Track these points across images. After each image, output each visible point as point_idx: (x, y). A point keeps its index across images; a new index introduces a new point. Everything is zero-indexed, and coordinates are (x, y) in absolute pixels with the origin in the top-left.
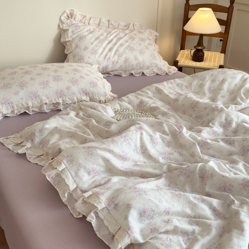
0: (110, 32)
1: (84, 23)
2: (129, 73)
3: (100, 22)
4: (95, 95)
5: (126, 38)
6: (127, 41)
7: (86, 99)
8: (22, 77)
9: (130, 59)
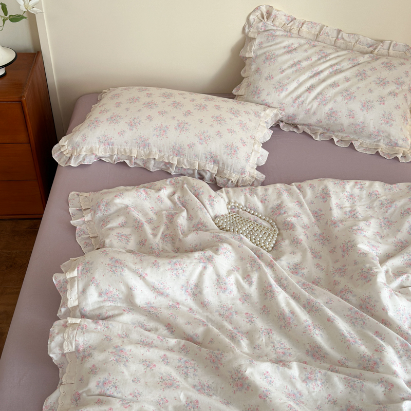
2: (330, 137)
3: (320, 32)
4: (227, 167)
6: (347, 80)
7: (212, 170)
8: (139, 111)
9: (339, 113)
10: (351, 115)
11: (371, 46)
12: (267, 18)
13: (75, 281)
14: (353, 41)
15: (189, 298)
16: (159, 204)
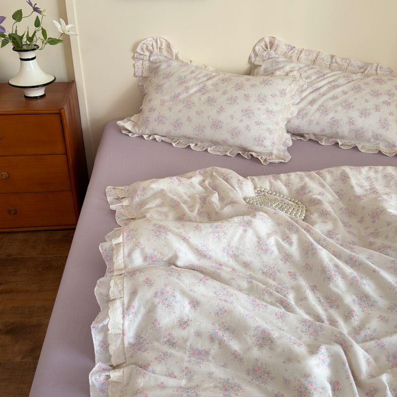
1: (291, 57)
3: (316, 58)
5: (347, 87)
9: (340, 122)
10: (351, 122)
11: (361, 68)
12: (270, 48)
13: (120, 246)
14: (346, 65)
15: (231, 259)
16: (192, 190)
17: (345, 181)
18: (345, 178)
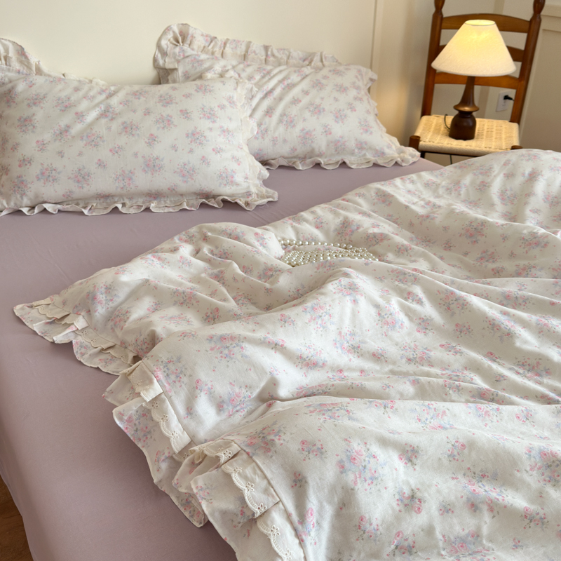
0: (269, 73)
1: (213, 53)
2: (312, 162)
3: (247, 51)
5: (305, 85)
6: (307, 93)
9: (314, 133)
10: (327, 132)
11: (304, 60)
12: (183, 42)
13: (164, 401)
14: (285, 58)
15: (351, 356)
16: (187, 268)
17: (388, 203)
18: (385, 198)
